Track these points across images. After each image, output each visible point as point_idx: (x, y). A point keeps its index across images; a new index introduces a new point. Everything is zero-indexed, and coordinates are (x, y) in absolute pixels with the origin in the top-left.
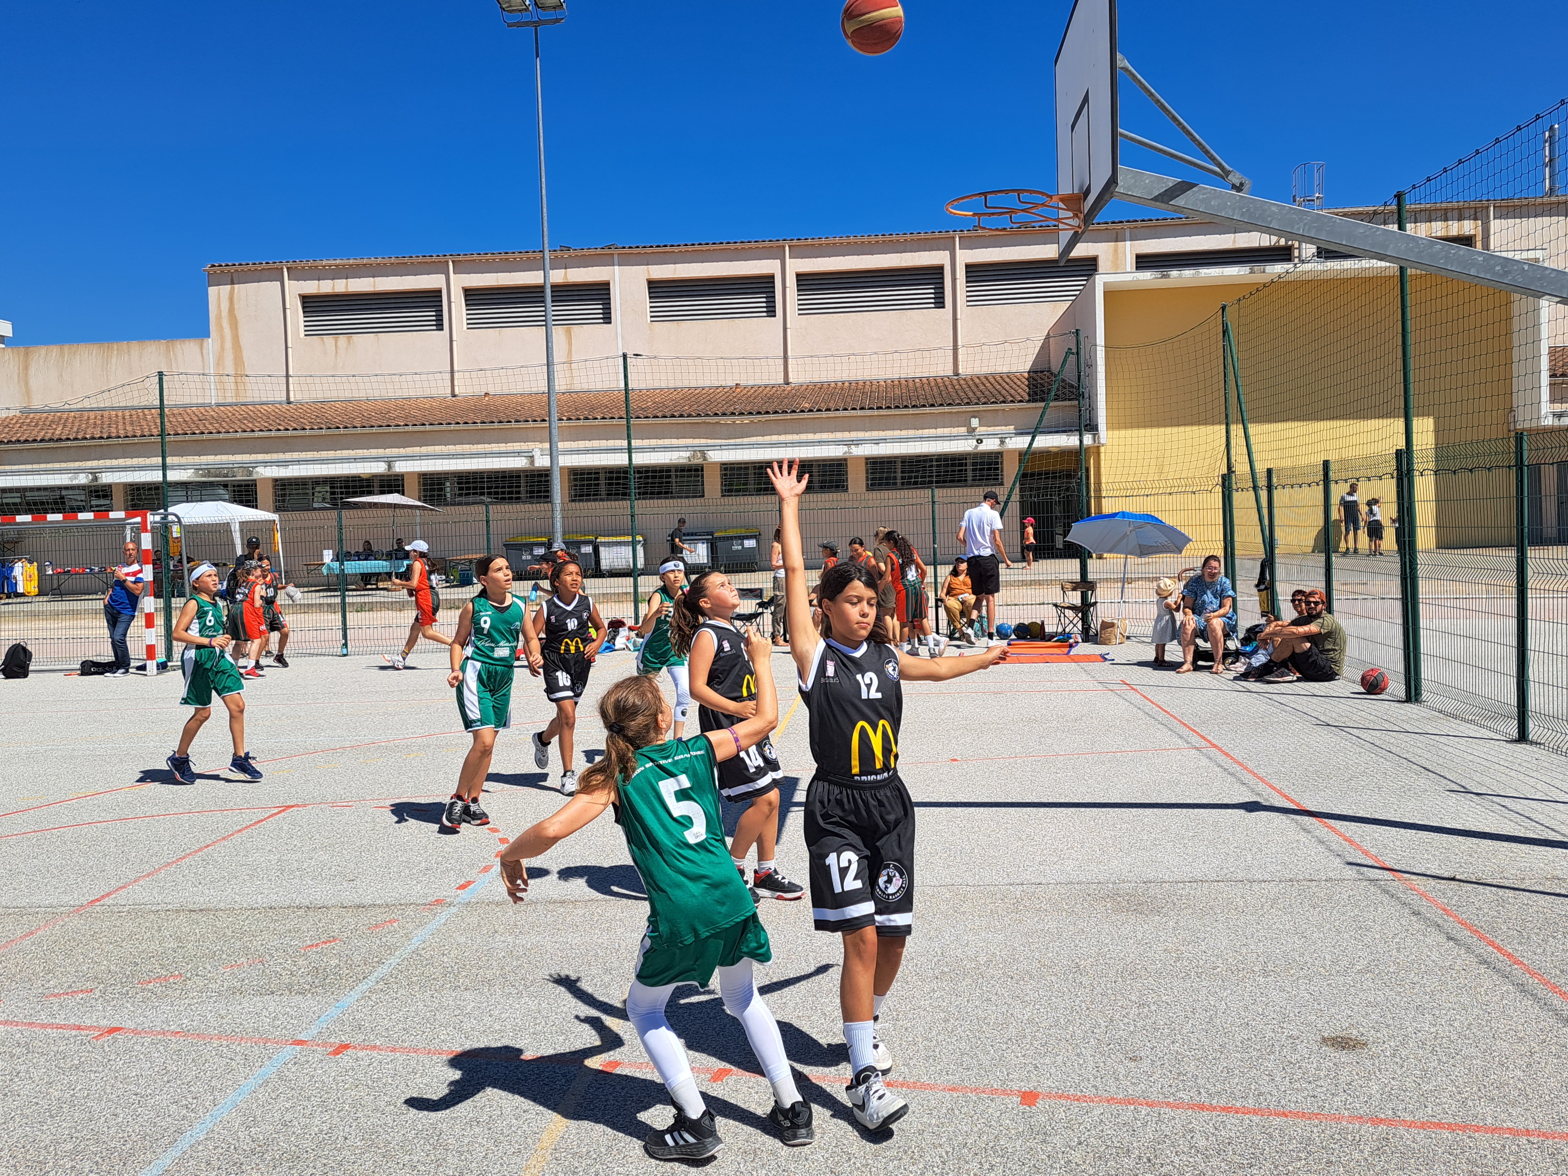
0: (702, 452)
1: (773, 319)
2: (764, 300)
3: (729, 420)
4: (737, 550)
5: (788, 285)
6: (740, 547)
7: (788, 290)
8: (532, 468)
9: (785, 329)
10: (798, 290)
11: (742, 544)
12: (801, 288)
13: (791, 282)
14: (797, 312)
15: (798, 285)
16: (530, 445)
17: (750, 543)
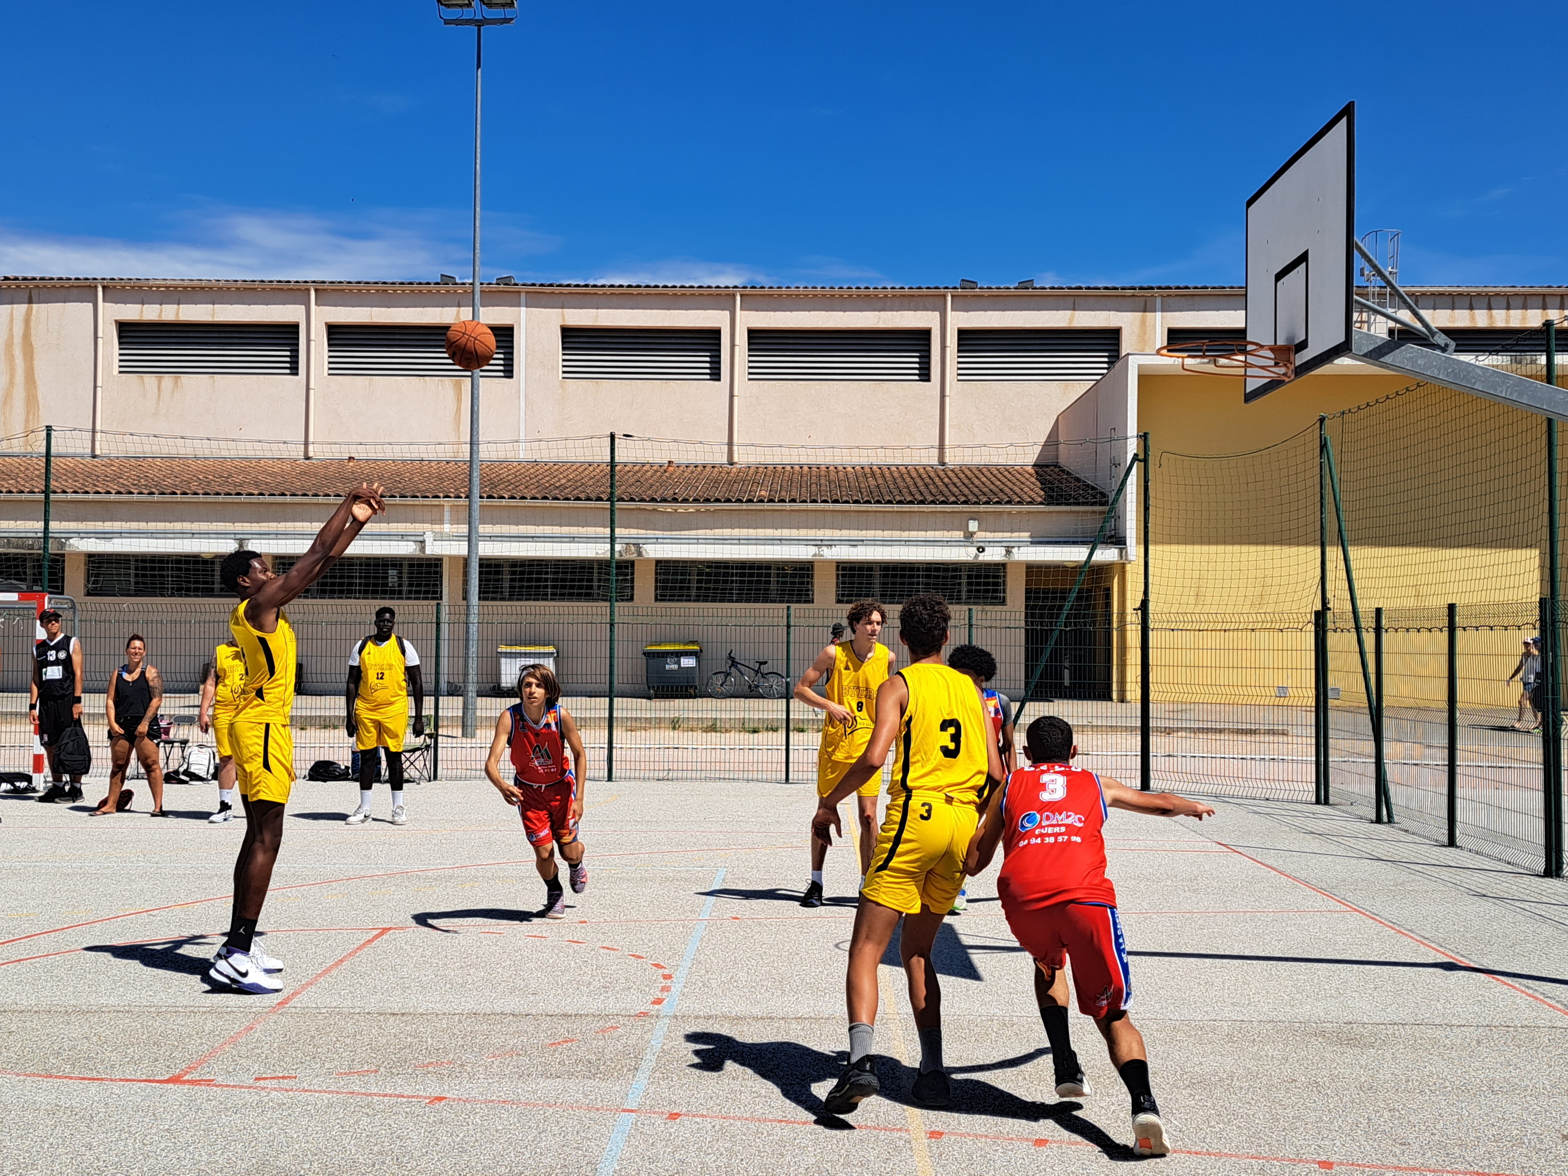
0: (637, 545)
1: (717, 383)
2: (708, 359)
3: (668, 507)
4: (671, 671)
5: (737, 342)
6: (676, 667)
7: (737, 349)
8: (421, 555)
9: (732, 396)
10: (749, 350)
11: (679, 663)
12: (752, 347)
13: (742, 339)
14: (747, 376)
15: (749, 344)
16: (418, 528)
17: (688, 662)
